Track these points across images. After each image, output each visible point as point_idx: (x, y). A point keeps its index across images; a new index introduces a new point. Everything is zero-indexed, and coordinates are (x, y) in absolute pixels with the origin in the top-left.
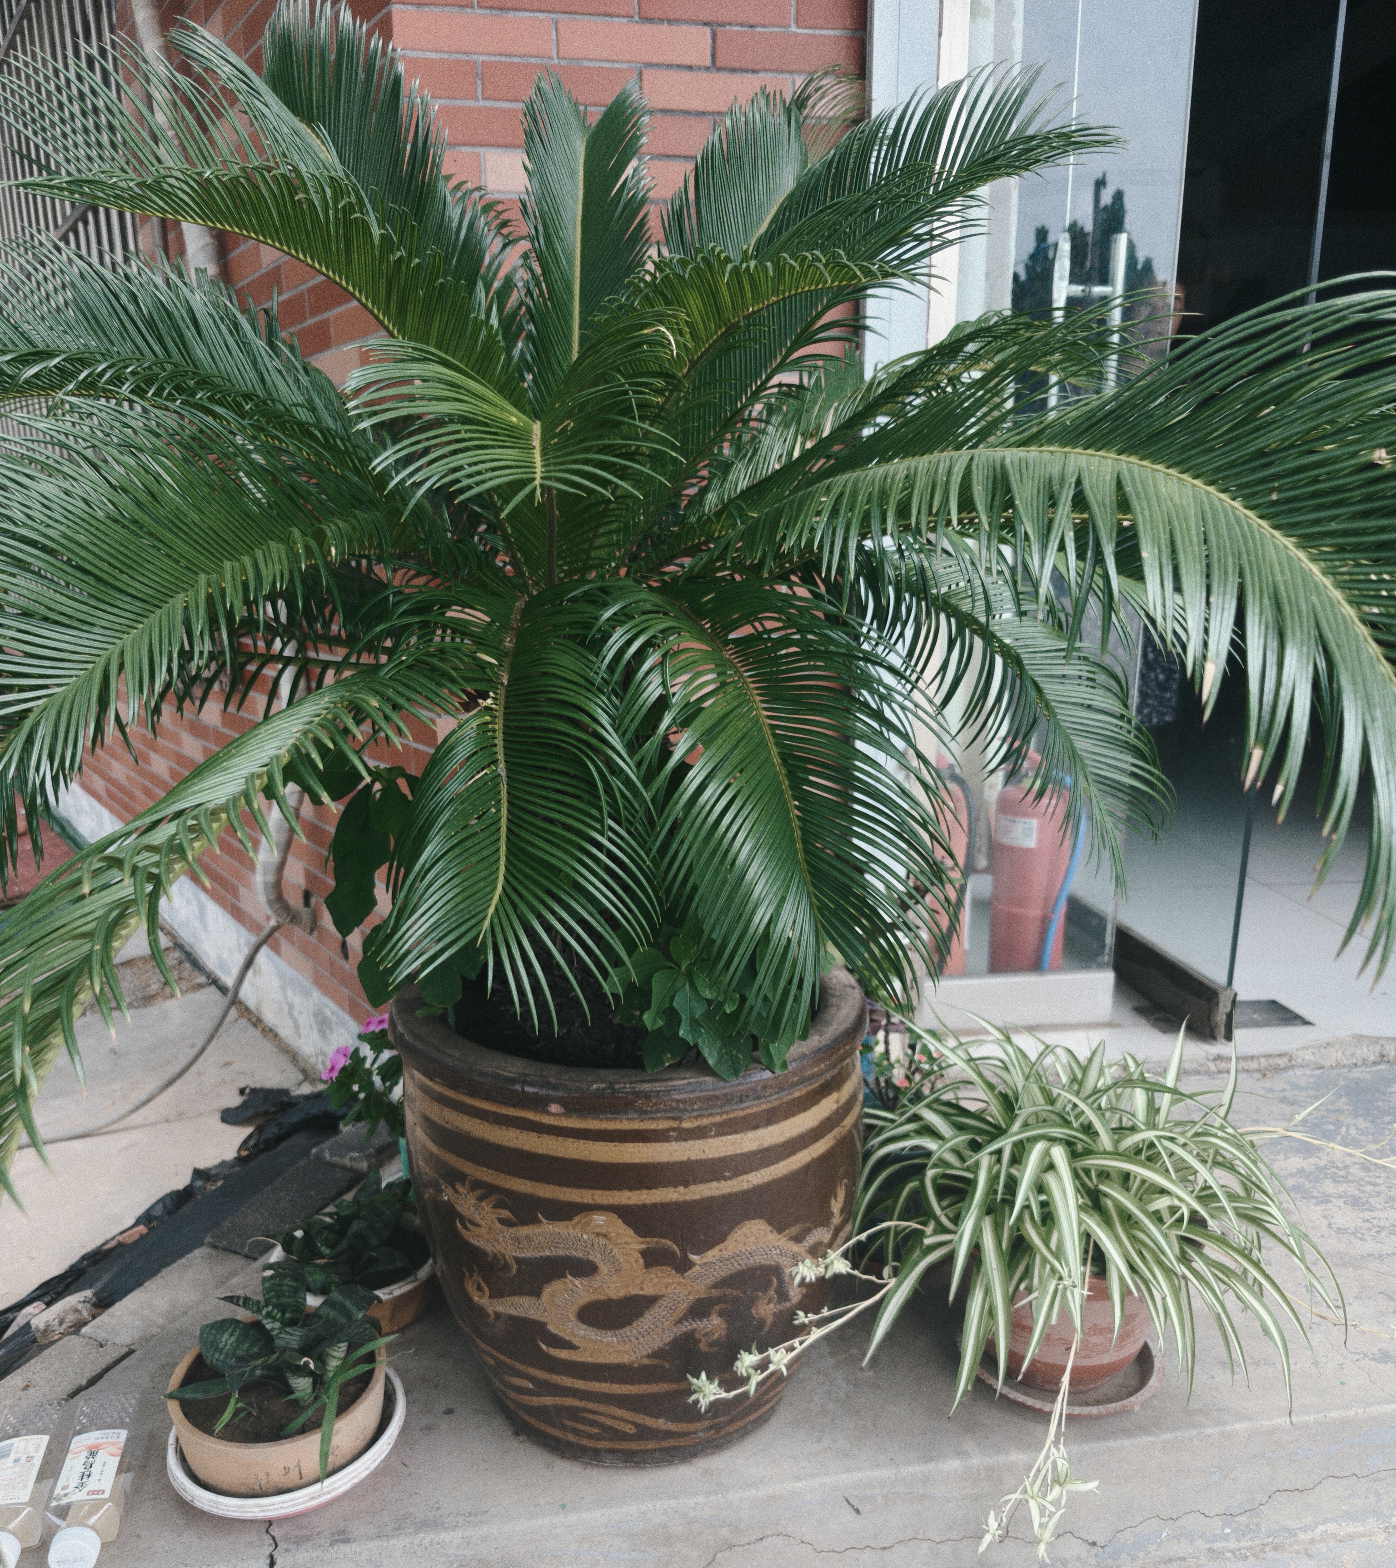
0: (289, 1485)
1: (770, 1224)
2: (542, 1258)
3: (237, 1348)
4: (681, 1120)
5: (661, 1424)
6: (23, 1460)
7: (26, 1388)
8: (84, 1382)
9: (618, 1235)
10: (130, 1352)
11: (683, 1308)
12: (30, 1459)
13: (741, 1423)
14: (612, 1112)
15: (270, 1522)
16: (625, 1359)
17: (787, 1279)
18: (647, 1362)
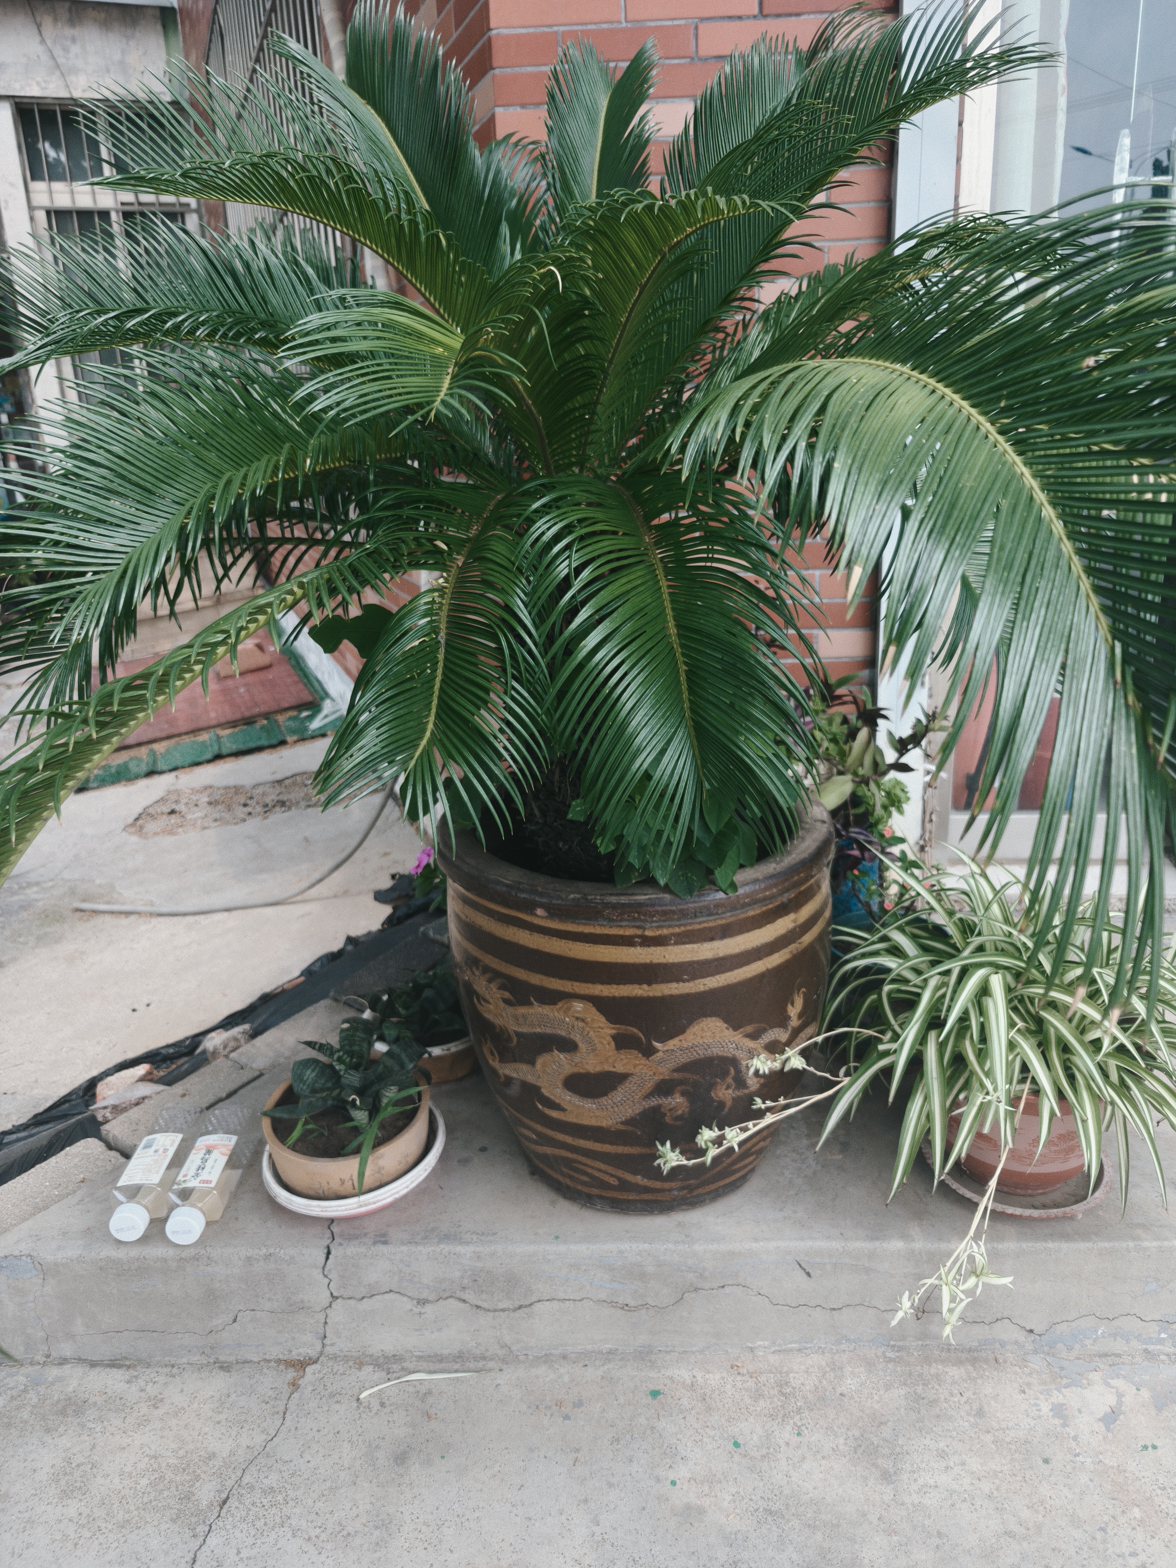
0: (344, 1193)
1: (726, 1022)
2: (535, 1034)
3: (316, 1081)
4: (644, 929)
5: (639, 1179)
6: (160, 1152)
7: (183, 1095)
8: (224, 1095)
9: (593, 1020)
10: (261, 1075)
11: (649, 1086)
12: (166, 1150)
13: (713, 1187)
14: (585, 919)
15: (332, 1221)
16: (604, 1124)
17: (743, 1069)
18: (622, 1127)
